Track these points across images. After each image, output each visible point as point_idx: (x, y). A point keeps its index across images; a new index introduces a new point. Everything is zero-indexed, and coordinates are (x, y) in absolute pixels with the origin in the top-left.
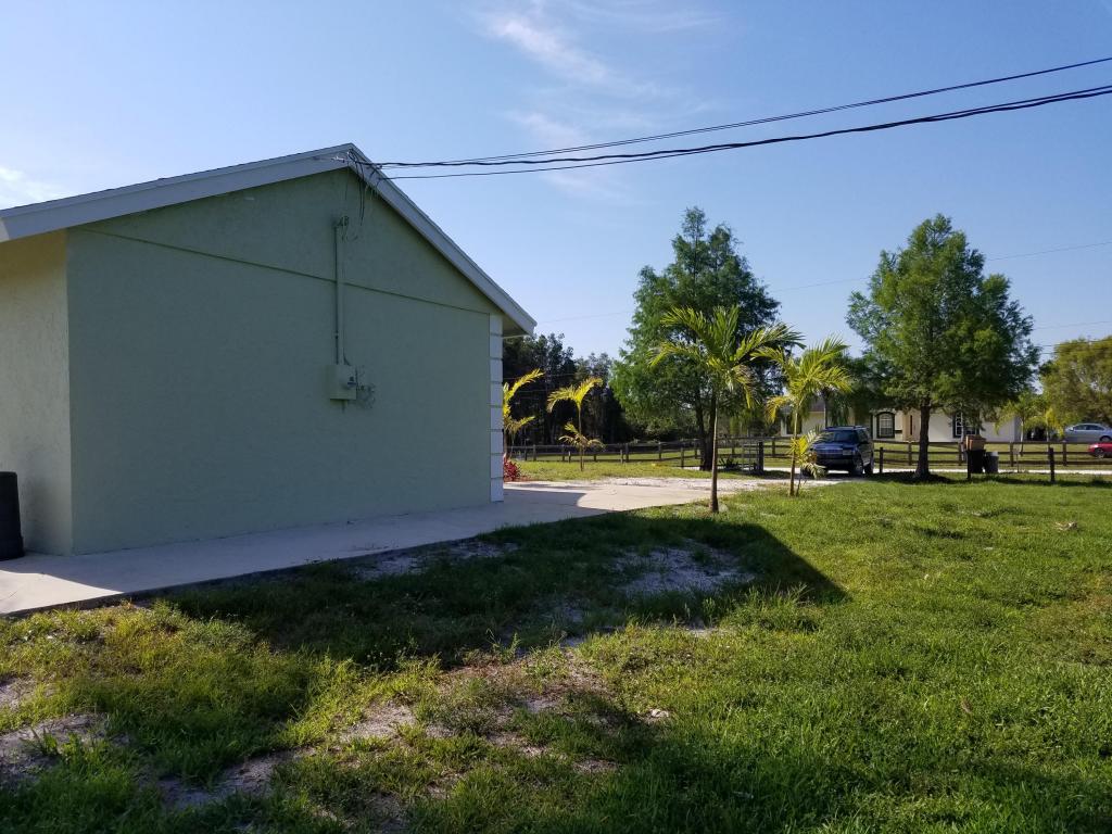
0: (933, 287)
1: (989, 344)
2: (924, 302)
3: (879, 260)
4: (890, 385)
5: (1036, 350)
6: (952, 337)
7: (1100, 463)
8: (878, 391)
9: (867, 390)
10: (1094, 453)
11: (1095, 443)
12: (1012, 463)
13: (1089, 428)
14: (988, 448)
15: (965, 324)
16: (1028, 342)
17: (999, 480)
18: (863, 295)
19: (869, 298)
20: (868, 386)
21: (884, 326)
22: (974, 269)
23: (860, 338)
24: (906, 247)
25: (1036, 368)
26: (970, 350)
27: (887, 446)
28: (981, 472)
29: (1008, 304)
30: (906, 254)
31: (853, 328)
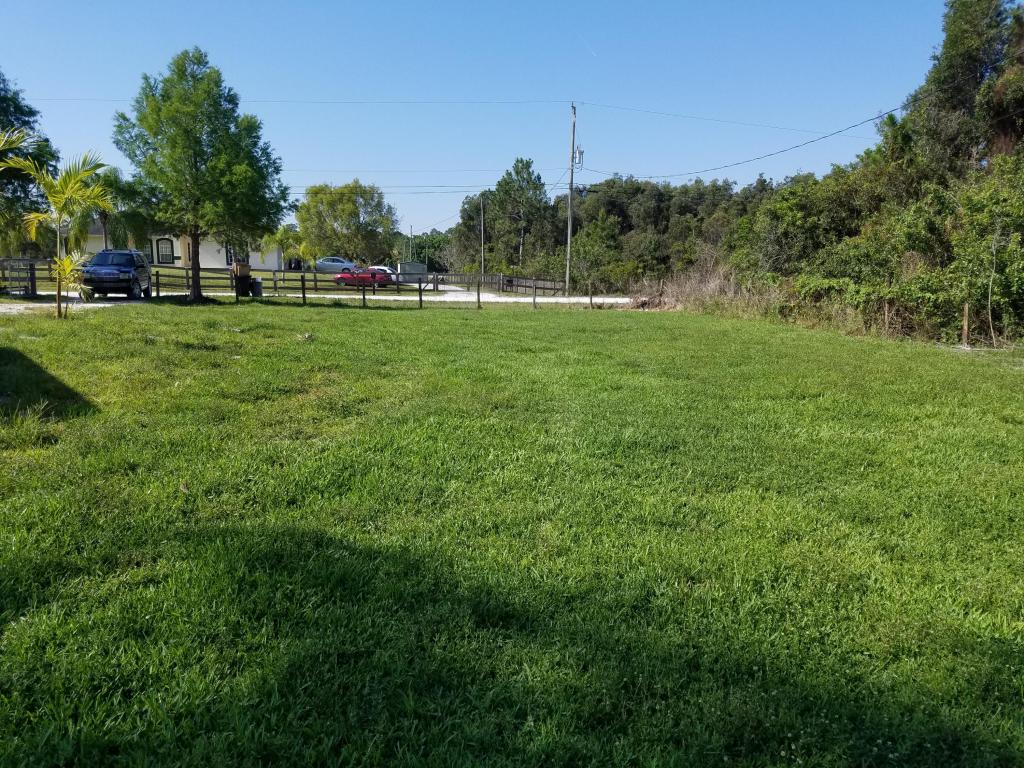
0: (194, 118)
1: (245, 178)
2: (187, 132)
3: (141, 83)
4: (160, 210)
5: (286, 189)
6: (214, 168)
7: (342, 290)
8: (149, 215)
9: (140, 214)
10: (337, 281)
11: (339, 273)
12: (275, 288)
13: (333, 261)
14: (253, 274)
15: (224, 157)
16: (279, 181)
17: (261, 302)
18: (128, 116)
19: (134, 121)
20: (141, 210)
21: (151, 152)
22: (231, 106)
23: (128, 161)
24: (167, 74)
25: (286, 205)
26: (230, 183)
27: (162, 271)
28: (248, 295)
29: (261, 143)
30: (166, 81)
31: (120, 148)
